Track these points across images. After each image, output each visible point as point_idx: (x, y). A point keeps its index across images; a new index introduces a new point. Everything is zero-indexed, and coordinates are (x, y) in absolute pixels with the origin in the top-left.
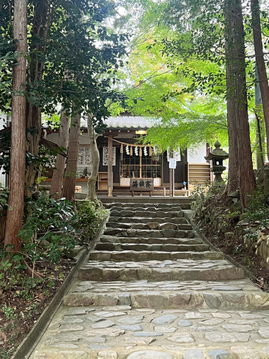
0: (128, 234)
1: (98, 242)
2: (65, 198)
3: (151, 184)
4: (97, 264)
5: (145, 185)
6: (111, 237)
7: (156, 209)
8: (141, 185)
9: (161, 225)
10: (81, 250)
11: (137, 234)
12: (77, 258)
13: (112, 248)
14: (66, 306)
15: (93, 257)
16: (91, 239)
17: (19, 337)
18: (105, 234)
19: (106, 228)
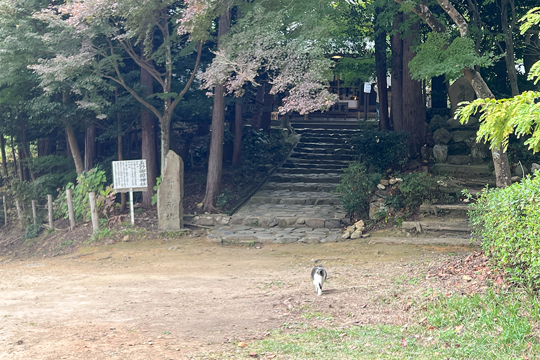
0: (308, 157)
1: (285, 162)
2: (262, 129)
3: (345, 107)
4: (280, 175)
5: (340, 108)
6: (296, 159)
7: (340, 135)
8: (336, 109)
9: (336, 150)
10: (272, 167)
11: (314, 157)
12: (269, 172)
13: (293, 166)
14: (262, 190)
15: (279, 171)
16: (280, 160)
17: (244, 197)
18: (291, 157)
19: (293, 152)
